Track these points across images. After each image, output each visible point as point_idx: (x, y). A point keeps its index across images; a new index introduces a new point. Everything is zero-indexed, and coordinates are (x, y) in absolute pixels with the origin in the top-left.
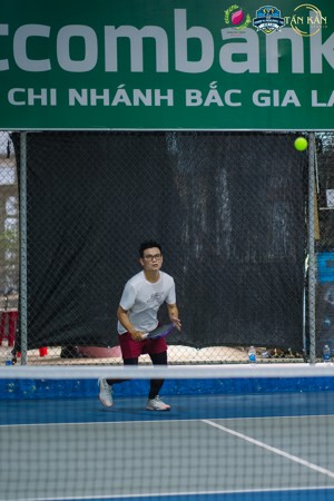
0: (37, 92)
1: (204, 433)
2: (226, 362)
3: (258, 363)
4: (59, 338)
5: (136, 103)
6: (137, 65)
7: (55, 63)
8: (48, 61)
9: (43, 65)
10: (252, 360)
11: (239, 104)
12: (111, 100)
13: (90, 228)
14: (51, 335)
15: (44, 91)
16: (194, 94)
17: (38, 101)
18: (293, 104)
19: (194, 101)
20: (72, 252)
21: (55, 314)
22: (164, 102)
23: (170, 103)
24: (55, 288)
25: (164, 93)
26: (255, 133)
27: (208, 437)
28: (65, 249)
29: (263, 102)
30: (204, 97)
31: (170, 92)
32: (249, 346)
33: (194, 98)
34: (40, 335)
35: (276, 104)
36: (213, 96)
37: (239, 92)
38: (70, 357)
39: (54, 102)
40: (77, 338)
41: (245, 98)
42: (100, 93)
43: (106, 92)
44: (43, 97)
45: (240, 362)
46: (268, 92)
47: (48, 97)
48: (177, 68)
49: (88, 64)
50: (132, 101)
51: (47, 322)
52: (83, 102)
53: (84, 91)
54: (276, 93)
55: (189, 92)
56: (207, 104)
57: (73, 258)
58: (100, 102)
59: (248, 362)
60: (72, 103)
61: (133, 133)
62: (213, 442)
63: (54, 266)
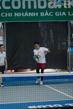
0: (8, 14)
1: (45, 88)
2: (51, 72)
3: (58, 72)
4: (14, 67)
5: (30, 16)
6: (30, 7)
7: (11, 7)
8: (10, 7)
9: (9, 8)
10: (56, 72)
11: (52, 15)
12: (24, 15)
13: (20, 43)
14: (12, 67)
15: (9, 13)
16: (42, 13)
17: (8, 16)
18: (64, 15)
19: (42, 15)
20: (16, 49)
21: (13, 62)
22: (36, 15)
23: (37, 15)
24: (12, 56)
25: (36, 13)
26: (56, 22)
27: (46, 89)
28: (14, 48)
29: (58, 15)
30: (45, 14)
31: (37, 13)
32: (56, 68)
33: (42, 14)
34: (9, 67)
35: (61, 15)
36: (47, 14)
37: (52, 12)
38: (16, 72)
39: (11, 16)
40: (18, 68)
41: (54, 14)
42: (21, 13)
43: (23, 13)
44: (9, 15)
45: (54, 72)
46: (59, 12)
47: (10, 15)
48: (38, 8)
49: (19, 7)
50: (29, 15)
51: (11, 64)
52: (18, 15)
53: (18, 13)
54: (61, 13)
55: (41, 13)
56: (45, 15)
57: (16, 50)
58: (22, 15)
59: (55, 72)
60: (15, 16)
61: (29, 22)
62: (47, 90)
63: (12, 52)
